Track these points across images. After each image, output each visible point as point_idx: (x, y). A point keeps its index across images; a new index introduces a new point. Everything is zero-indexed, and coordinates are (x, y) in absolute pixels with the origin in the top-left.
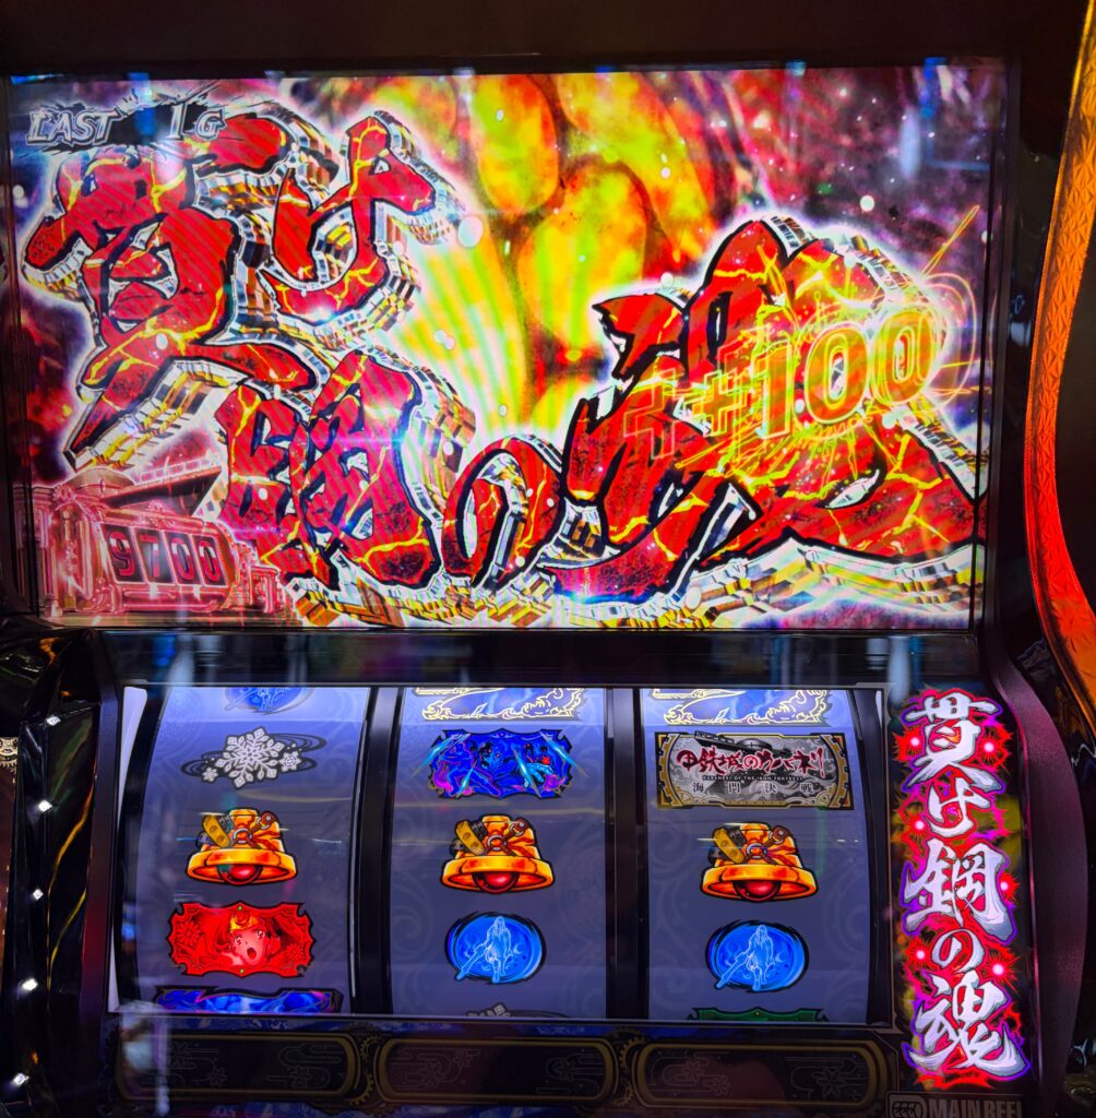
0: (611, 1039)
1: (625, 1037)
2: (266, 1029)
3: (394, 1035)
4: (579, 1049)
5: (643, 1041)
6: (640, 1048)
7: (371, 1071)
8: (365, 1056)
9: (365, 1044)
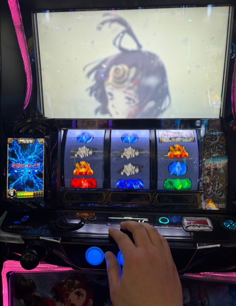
0: (151, 193)
1: (154, 192)
2: (89, 191)
3: (112, 191)
4: (145, 194)
5: (157, 193)
6: (156, 194)
7: (108, 198)
8: (107, 195)
9: (107, 193)
